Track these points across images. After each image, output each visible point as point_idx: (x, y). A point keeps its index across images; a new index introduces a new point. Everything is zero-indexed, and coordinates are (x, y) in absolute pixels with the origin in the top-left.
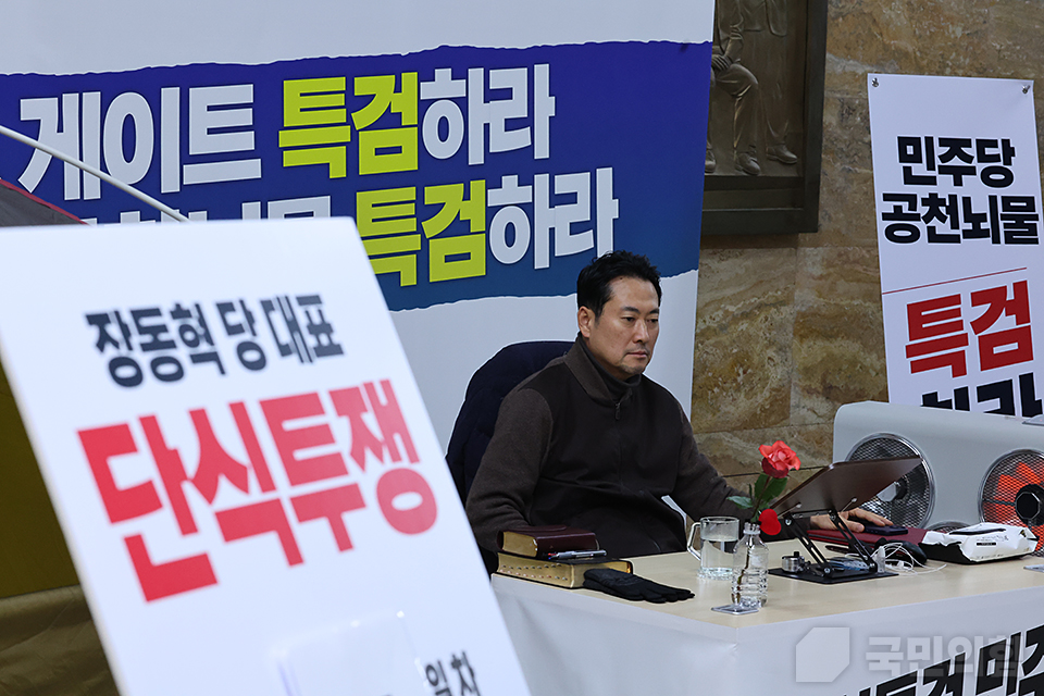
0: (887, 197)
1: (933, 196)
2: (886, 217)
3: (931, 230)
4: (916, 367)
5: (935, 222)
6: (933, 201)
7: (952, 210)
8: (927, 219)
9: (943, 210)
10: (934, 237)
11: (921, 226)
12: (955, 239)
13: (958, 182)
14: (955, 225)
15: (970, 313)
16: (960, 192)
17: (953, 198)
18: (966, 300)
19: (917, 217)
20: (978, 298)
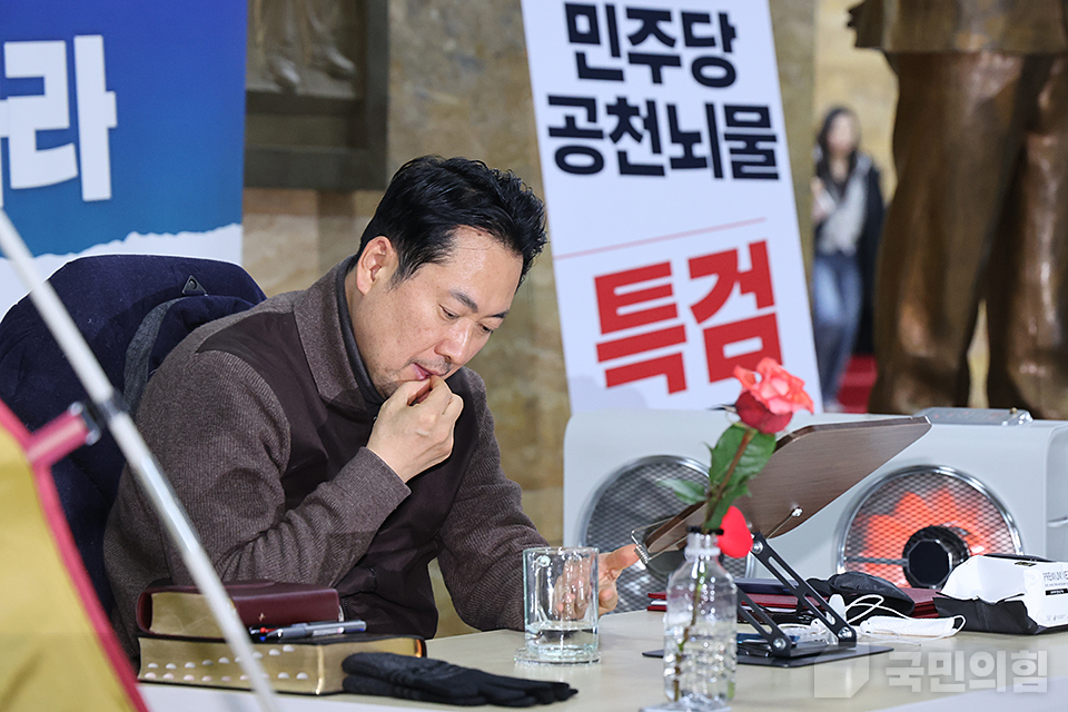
0: (555, 101)
1: (622, 101)
2: (554, 132)
3: (622, 156)
4: (615, 378)
5: (627, 142)
6: (622, 109)
7: (651, 123)
8: (615, 137)
9: (637, 123)
10: (626, 168)
11: (607, 148)
12: (657, 171)
13: (657, 79)
14: (657, 148)
15: (689, 291)
16: (662, 96)
17: (651, 105)
18: (680, 272)
19: (598, 135)
20: (698, 267)
